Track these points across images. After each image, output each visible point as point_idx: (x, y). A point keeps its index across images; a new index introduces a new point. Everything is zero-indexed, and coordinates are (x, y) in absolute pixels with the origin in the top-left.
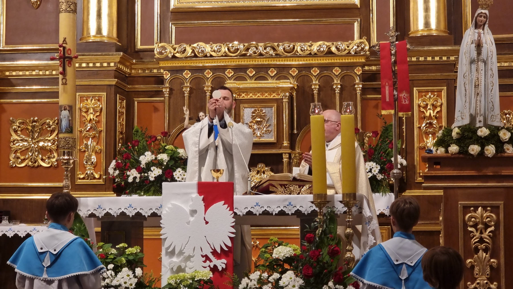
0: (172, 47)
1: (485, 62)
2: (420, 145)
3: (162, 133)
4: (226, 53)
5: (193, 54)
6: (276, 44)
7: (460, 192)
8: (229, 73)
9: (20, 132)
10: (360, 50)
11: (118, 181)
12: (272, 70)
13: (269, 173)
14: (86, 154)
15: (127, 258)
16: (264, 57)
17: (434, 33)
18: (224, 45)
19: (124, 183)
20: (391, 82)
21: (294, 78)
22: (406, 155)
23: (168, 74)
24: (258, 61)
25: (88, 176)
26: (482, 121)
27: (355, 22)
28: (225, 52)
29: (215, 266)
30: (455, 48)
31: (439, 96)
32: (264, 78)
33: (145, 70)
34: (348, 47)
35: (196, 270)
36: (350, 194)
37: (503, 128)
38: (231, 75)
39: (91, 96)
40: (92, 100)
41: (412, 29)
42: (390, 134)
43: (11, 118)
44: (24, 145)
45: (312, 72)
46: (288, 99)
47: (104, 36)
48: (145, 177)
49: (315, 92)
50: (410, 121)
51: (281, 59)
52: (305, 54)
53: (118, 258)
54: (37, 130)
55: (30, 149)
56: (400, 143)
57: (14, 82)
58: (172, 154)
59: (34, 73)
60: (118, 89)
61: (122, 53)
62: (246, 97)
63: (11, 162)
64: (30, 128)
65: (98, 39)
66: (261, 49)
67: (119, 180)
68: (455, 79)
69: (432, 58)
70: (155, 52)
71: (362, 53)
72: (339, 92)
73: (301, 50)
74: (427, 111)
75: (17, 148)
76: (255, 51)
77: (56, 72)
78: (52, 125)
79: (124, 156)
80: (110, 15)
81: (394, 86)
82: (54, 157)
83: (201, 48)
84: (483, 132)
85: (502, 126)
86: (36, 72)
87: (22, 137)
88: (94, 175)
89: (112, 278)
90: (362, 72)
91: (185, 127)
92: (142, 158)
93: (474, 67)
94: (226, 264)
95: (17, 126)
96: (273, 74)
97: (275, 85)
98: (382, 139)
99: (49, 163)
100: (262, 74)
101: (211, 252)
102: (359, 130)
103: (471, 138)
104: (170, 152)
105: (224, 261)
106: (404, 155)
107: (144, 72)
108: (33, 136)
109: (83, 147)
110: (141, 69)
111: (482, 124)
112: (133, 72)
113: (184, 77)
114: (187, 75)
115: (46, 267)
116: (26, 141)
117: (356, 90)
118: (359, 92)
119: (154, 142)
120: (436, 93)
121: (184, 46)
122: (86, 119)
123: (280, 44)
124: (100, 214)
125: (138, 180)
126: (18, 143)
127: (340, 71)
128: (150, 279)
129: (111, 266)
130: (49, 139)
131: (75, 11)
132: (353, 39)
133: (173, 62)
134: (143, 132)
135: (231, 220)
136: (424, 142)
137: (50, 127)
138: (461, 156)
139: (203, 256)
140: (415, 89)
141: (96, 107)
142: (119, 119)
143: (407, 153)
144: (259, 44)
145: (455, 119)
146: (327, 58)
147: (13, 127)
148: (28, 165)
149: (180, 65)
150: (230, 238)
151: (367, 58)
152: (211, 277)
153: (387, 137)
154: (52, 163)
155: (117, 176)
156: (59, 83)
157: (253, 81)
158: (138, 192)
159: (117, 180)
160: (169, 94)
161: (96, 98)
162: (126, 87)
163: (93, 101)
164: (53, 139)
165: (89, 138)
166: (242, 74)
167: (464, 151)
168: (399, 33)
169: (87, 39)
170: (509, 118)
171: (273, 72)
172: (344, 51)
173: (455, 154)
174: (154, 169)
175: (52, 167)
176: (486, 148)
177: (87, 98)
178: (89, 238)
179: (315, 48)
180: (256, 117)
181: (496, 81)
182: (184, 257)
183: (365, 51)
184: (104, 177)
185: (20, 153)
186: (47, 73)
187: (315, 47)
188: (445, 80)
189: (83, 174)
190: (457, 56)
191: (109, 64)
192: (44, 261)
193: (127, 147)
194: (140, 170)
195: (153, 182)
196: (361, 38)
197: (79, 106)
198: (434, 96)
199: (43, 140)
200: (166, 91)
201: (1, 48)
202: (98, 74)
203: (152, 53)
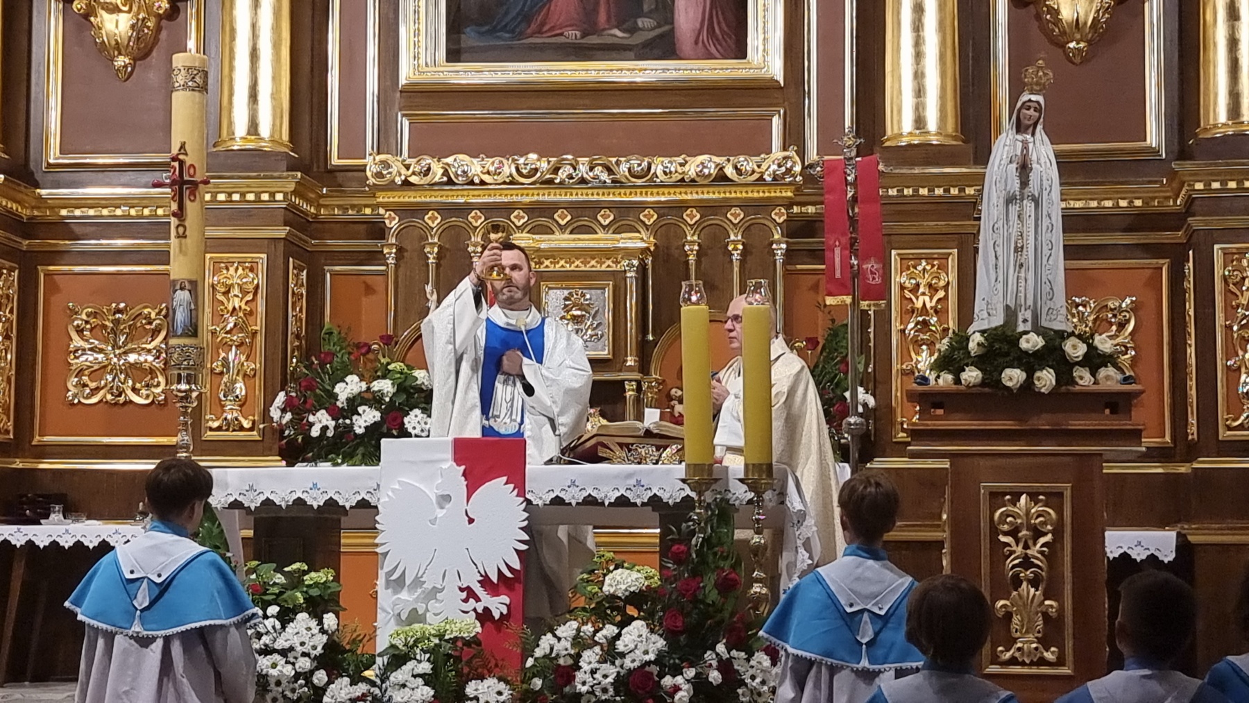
0: (402, 163)
1: (1037, 201)
2: (904, 367)
3: (382, 338)
4: (513, 177)
5: (445, 179)
6: (614, 160)
7: (981, 462)
8: (518, 218)
9: (88, 333)
10: (784, 174)
11: (289, 435)
12: (605, 212)
13: (596, 420)
14: (225, 379)
15: (306, 592)
16: (590, 185)
17: (935, 140)
18: (508, 159)
19: (303, 438)
20: (845, 240)
21: (648, 230)
22: (875, 387)
23: (394, 218)
25: (228, 425)
26: (1030, 319)
27: (773, 116)
28: (511, 175)
30: (979, 170)
31: (942, 267)
32: (588, 230)
33: (347, 209)
34: (759, 166)
36: (761, 465)
37: (1073, 334)
38: (522, 221)
39: (237, 260)
40: (237, 269)
41: (889, 132)
42: (844, 344)
43: (71, 304)
44: (96, 359)
45: (685, 216)
46: (637, 272)
47: (262, 139)
48: (346, 426)
49: (690, 258)
50: (884, 318)
51: (623, 191)
52: (671, 180)
53: (289, 593)
54: (125, 328)
55: (110, 367)
56: (863, 362)
57: (77, 230)
58: (400, 381)
59: (119, 212)
60: (291, 248)
61: (299, 174)
62: (552, 268)
63: (70, 393)
64: (110, 325)
65: (250, 146)
66: (583, 170)
67: (292, 433)
69: (929, 191)
70: (369, 174)
71: (787, 180)
72: (739, 257)
73: (665, 173)
74: (917, 298)
75: (82, 365)
76: (571, 174)
77: (164, 211)
78: (154, 320)
79: (303, 384)
80: (275, 96)
81: (852, 247)
82: (158, 385)
83: (462, 165)
84: (1030, 342)
85: (1070, 330)
86: (123, 211)
87: (93, 343)
88: (240, 422)
89: (275, 635)
90: (788, 216)
92: (339, 388)
93: (1014, 209)
95: (82, 320)
96: (607, 222)
97: (610, 245)
98: (824, 354)
99: (148, 396)
100: (585, 221)
103: (1007, 354)
104: (398, 376)
106: (871, 385)
107: (344, 212)
108: (115, 340)
109: (218, 368)
110: (339, 207)
111: (1028, 327)
112: (322, 211)
113: (427, 224)
114: (433, 221)
115: (139, 608)
116: (101, 351)
117: (774, 255)
118: (779, 258)
119: (364, 355)
120: (935, 262)
121: (428, 162)
122: (226, 308)
123: (620, 159)
124: (253, 502)
125: (330, 433)
126: (85, 354)
127: (742, 216)
128: (354, 636)
129: (272, 610)
130: (149, 347)
131: (203, 88)
132: (769, 151)
133: (405, 193)
134: (343, 335)
136: (912, 360)
137: (150, 323)
138: (987, 390)
140: (893, 252)
141: (246, 283)
142: (294, 309)
143: (877, 382)
144: (579, 159)
145: (975, 316)
146: (716, 189)
147: (73, 321)
148: (104, 400)
149: (418, 199)
151: (798, 189)
152: (477, 633)
153: (836, 350)
154: (155, 397)
155: (287, 422)
156: (169, 233)
157: (566, 236)
158: (330, 457)
159: (287, 432)
160: (397, 259)
161: (247, 264)
162: (307, 242)
163: (240, 271)
164: (158, 348)
165: (231, 346)
166: (544, 220)
167: (992, 381)
168: (862, 140)
169: (230, 143)
170: (1083, 313)
171: (606, 218)
172: (751, 175)
173: (974, 386)
174: (364, 411)
175: (154, 406)
176: (1038, 374)
177: (228, 265)
178: (228, 551)
179: (692, 168)
180: (572, 308)
181: (1057, 238)
183: (793, 175)
184: (261, 426)
185: (89, 376)
186: (146, 212)
187: (693, 165)
188: (956, 236)
189: (218, 419)
191: (272, 195)
192: (135, 598)
193: (309, 366)
194: (336, 413)
195: (362, 436)
196: (785, 149)
197: (211, 281)
198: (933, 266)
199: (135, 349)
200: (390, 253)
201: (51, 161)
202: (250, 216)
203: (363, 173)
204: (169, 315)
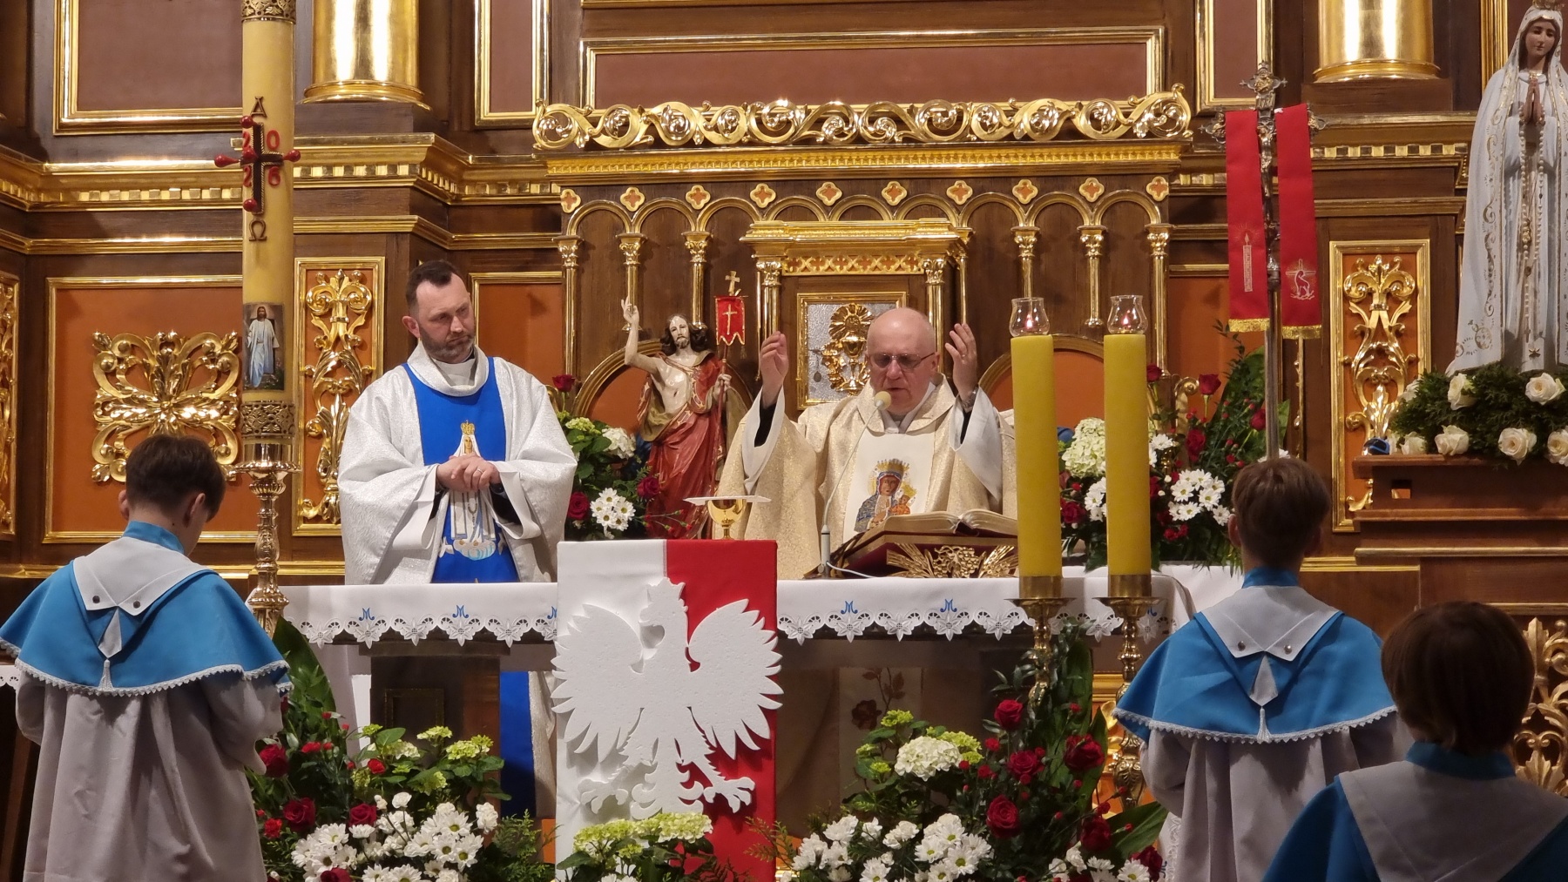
0: (585, 117)
1: (1551, 173)
2: (1350, 418)
3: (557, 380)
4: (752, 135)
5: (651, 138)
6: (905, 107)
8: (763, 196)
9: (123, 377)
10: (1165, 126)
12: (894, 185)
14: (326, 444)
15: (450, 771)
16: (869, 146)
17: (1394, 73)
18: (745, 109)
20: (1258, 233)
21: (958, 212)
22: (1305, 449)
23: (575, 199)
24: (850, 160)
26: (1542, 353)
27: (1148, 38)
28: (750, 132)
29: (720, 798)
30: (1462, 118)
31: (1408, 266)
32: (867, 213)
33: (505, 186)
34: (1127, 115)
35: (661, 811)
36: (1133, 577)
38: (767, 201)
39: (341, 266)
40: (342, 279)
41: (1325, 62)
42: (1257, 383)
43: (97, 334)
44: (135, 415)
45: (1015, 192)
46: (944, 276)
47: (377, 84)
49: (1023, 255)
51: (920, 154)
52: (993, 137)
53: (425, 772)
54: (176, 369)
56: (1287, 411)
57: (103, 221)
58: (586, 445)
59: (165, 195)
60: (422, 246)
61: (432, 136)
62: (813, 271)
63: (97, 466)
64: (153, 363)
65: (360, 93)
66: (858, 121)
68: (1456, 215)
69: (1386, 150)
70: (536, 132)
71: (1169, 135)
72: (1097, 253)
73: (983, 125)
74: (1369, 314)
75: (115, 425)
76: (842, 128)
77: (233, 194)
78: (220, 356)
80: (396, 18)
81: (1269, 244)
82: (227, 453)
83: (676, 117)
84: (1542, 388)
86: (172, 194)
87: (130, 392)
89: (404, 835)
90: (1171, 191)
91: (626, 362)
93: (1516, 186)
94: (753, 793)
95: (113, 356)
96: (897, 201)
97: (902, 235)
98: (1229, 400)
100: (863, 199)
101: (708, 756)
102: (1159, 371)
103: (1507, 406)
104: (581, 438)
105: (748, 782)
106: (1299, 447)
107: (499, 191)
108: (162, 388)
109: (314, 424)
110: (493, 183)
111: (1539, 364)
112: (467, 190)
113: (624, 207)
114: (633, 201)
115: (108, 656)
116: (142, 403)
117: (1151, 249)
118: (1159, 254)
120: (1397, 259)
121: (624, 113)
122: (325, 338)
123: (916, 105)
124: (370, 635)
126: (119, 408)
127: (1101, 191)
129: (402, 798)
130: (212, 396)
132: (1141, 91)
133: (589, 161)
135: (770, 658)
136: (1361, 407)
137: (214, 361)
138: (1476, 461)
139: (682, 768)
140: (1332, 243)
141: (355, 300)
143: (1308, 441)
144: (852, 106)
145: (1458, 348)
146: (1063, 150)
147: (101, 359)
149: (610, 170)
150: (766, 712)
151: (1186, 149)
152: (706, 833)
153: (1246, 393)
156: (241, 226)
157: (835, 222)
160: (578, 260)
161: (356, 273)
162: (446, 239)
163: (346, 282)
164: (225, 398)
165: (334, 395)
166: (800, 198)
167: (1484, 448)
168: (1284, 81)
169: (328, 92)
171: (895, 194)
172: (1114, 129)
173: (1457, 455)
176: (1554, 436)
177: (328, 273)
178: (334, 710)
179: (1025, 118)
180: (845, 332)
182: (625, 771)
183: (1178, 128)
185: (125, 440)
186: (206, 194)
187: (1025, 115)
188: (1426, 219)
189: (315, 505)
190: (1463, 145)
191: (393, 167)
192: (102, 639)
196: (1166, 87)
197: (303, 298)
198: (1392, 267)
199: (192, 399)
200: (568, 252)
201: (65, 120)
202: (359, 200)
203: (526, 133)
204: (241, 350)
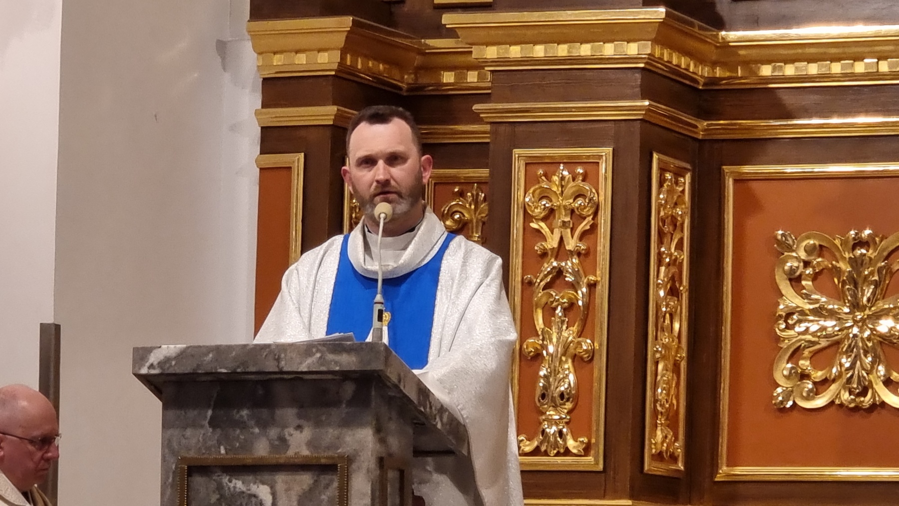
9: (810, 283)
43: (780, 232)
54: (872, 273)
55: (847, 343)
57: (788, 99)
59: (860, 67)
63: (779, 390)
64: (845, 267)
75: (801, 340)
86: (867, 65)
87: (817, 301)
95: (798, 259)
108: (855, 296)
116: (832, 314)
126: (804, 321)
147: (784, 263)
148: (837, 402)
185: (811, 358)
199: (890, 310)
